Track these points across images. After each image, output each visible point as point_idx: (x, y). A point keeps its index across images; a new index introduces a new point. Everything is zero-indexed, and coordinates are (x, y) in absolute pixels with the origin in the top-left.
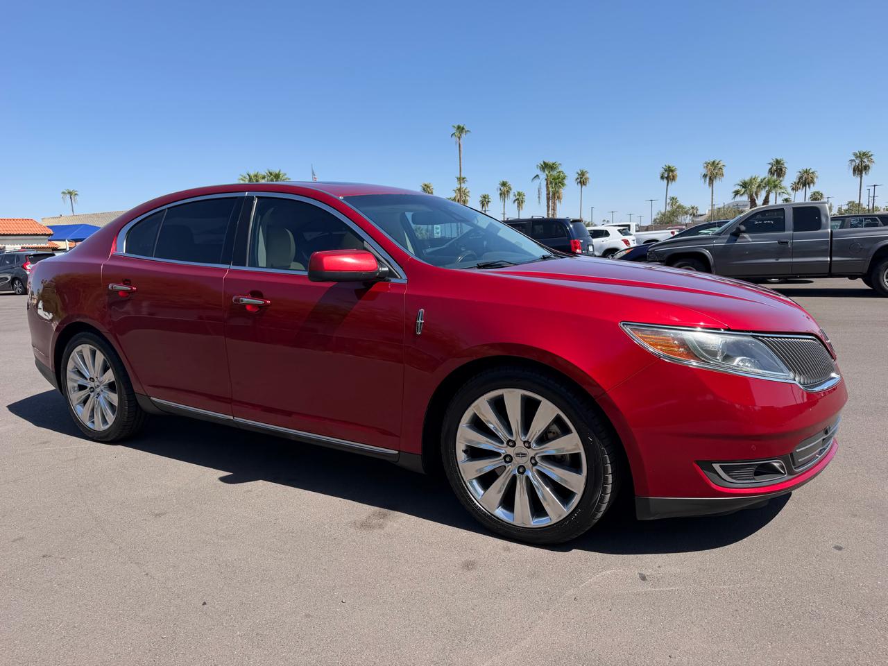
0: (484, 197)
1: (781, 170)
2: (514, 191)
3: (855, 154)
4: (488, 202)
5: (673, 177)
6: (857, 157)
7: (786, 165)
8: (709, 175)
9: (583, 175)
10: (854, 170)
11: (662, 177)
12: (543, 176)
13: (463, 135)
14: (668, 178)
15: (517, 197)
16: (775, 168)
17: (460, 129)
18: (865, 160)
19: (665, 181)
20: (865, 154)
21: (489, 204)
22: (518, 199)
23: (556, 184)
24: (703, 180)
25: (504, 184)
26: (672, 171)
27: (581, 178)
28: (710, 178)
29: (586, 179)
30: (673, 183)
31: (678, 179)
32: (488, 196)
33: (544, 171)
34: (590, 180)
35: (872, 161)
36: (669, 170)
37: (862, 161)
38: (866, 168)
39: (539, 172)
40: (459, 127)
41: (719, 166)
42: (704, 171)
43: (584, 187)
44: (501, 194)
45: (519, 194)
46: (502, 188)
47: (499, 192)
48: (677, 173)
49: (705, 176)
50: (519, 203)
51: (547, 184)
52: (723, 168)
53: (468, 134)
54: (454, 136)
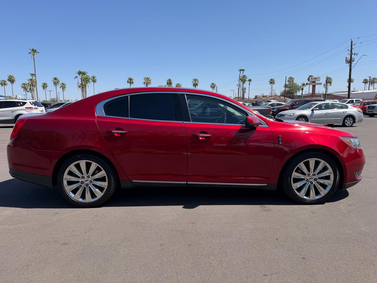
0: (44, 84)
1: (171, 83)
2: (61, 82)
3: (193, 79)
4: (47, 86)
5: (132, 82)
6: (194, 80)
7: (172, 81)
8: (146, 83)
9: (94, 78)
10: (193, 85)
11: (128, 82)
12: (79, 77)
13: (36, 54)
14: (130, 82)
15: (62, 85)
16: (169, 82)
17: (34, 51)
18: (197, 82)
19: (129, 84)
20: (196, 80)
21: (47, 88)
22: (62, 86)
23: (86, 81)
24: (144, 85)
25: (55, 79)
26: (132, 80)
27: (93, 79)
28: (146, 84)
29: (95, 80)
30: (132, 85)
31: (134, 83)
32: (46, 84)
33: (80, 75)
34: (97, 80)
35: (198, 82)
36: (131, 79)
37: (195, 82)
38: (197, 84)
39: (77, 75)
40: (33, 50)
41: (150, 79)
42: (144, 81)
43: (95, 83)
44: (54, 83)
45: (63, 84)
46: (54, 81)
47: (53, 82)
48: (134, 81)
49: (144, 83)
50: (63, 88)
51: (82, 81)
52: (151, 80)
53: (38, 54)
54: (30, 54)
